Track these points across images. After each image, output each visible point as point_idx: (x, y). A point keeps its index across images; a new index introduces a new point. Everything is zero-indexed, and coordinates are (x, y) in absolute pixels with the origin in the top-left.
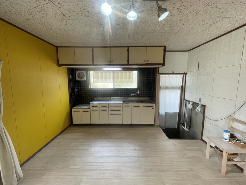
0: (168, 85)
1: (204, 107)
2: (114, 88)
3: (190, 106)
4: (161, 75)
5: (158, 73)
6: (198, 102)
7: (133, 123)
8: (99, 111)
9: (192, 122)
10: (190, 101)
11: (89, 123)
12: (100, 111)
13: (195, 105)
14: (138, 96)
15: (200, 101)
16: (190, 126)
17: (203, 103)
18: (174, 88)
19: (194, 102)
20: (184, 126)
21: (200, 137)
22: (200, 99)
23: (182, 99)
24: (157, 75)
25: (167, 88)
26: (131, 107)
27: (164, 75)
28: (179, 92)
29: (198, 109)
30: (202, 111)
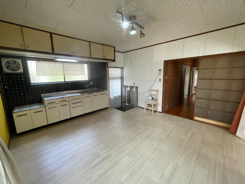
0: (114, 76)
1: (137, 87)
2: (65, 81)
3: (129, 89)
4: (109, 69)
5: (108, 67)
6: (133, 85)
7: (94, 110)
8: (57, 107)
9: (130, 99)
10: (128, 86)
11: (46, 124)
12: (60, 107)
13: (132, 87)
14: (90, 87)
15: (134, 85)
16: (129, 102)
17: (136, 85)
18: (117, 78)
19: (131, 86)
20: (126, 103)
21: (136, 106)
22: (134, 83)
23: (122, 85)
24: (107, 68)
25: (113, 78)
26: (91, 96)
27: (111, 69)
28: (120, 80)
29: (134, 89)
30: (136, 91)
